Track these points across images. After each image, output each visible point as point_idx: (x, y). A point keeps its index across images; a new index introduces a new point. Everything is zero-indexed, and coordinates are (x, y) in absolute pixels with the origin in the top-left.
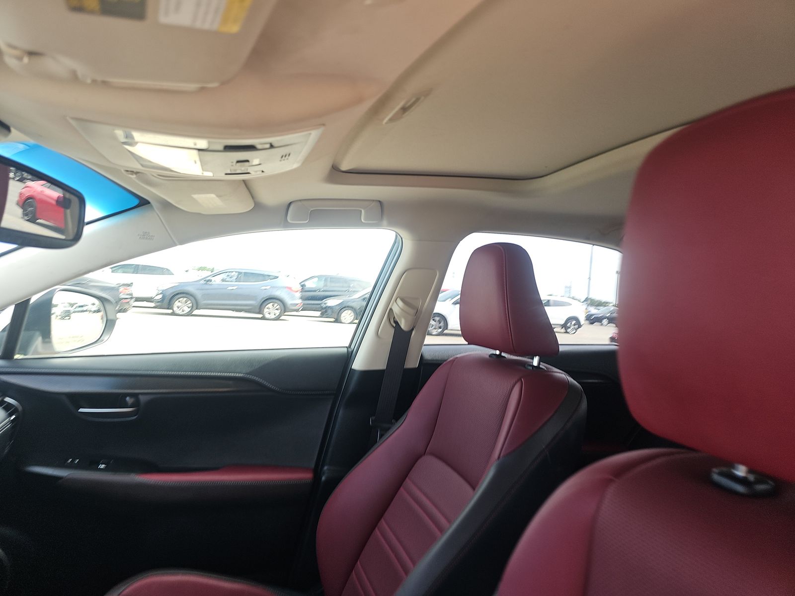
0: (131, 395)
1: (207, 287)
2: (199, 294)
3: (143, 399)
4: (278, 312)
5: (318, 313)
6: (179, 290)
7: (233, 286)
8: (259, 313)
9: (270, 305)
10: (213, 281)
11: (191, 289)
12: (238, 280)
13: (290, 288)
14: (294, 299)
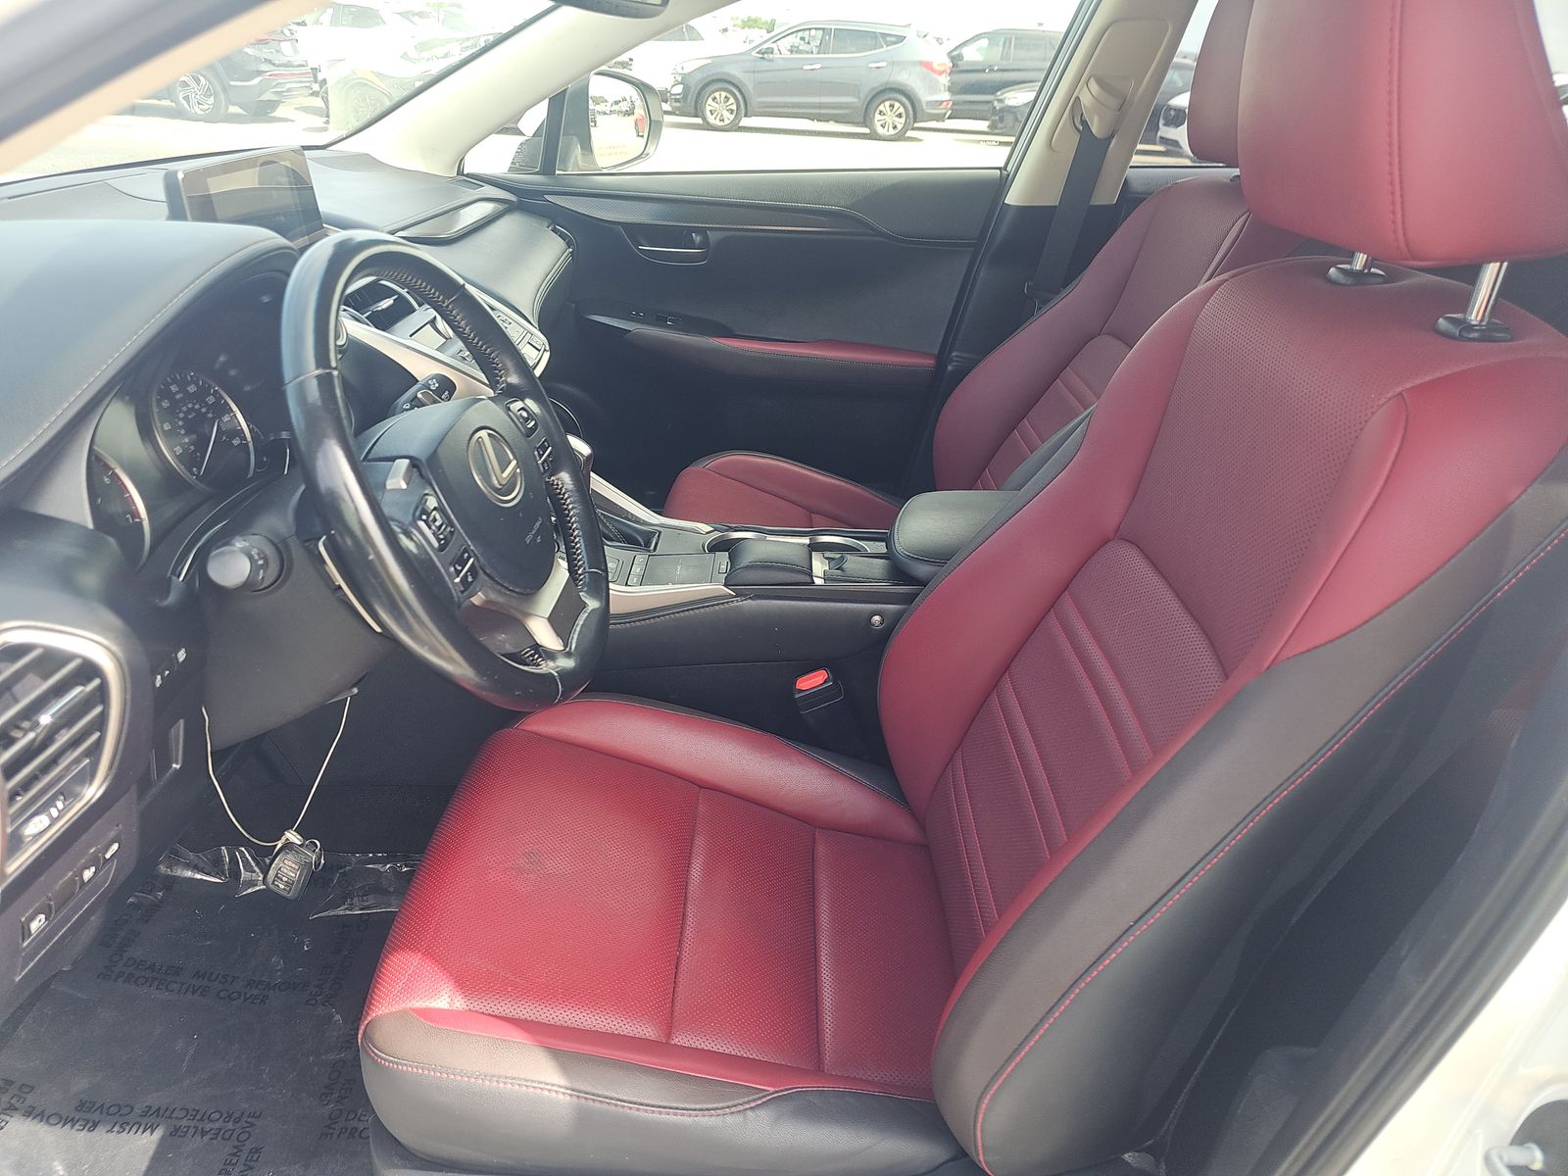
0: (698, 230)
1: (765, 65)
2: (748, 83)
3: (713, 236)
4: (900, 122)
5: (983, 125)
6: (713, 74)
7: (815, 64)
8: (864, 124)
9: (885, 107)
10: (776, 50)
11: (734, 71)
12: (822, 48)
13: (928, 65)
14: (936, 92)
